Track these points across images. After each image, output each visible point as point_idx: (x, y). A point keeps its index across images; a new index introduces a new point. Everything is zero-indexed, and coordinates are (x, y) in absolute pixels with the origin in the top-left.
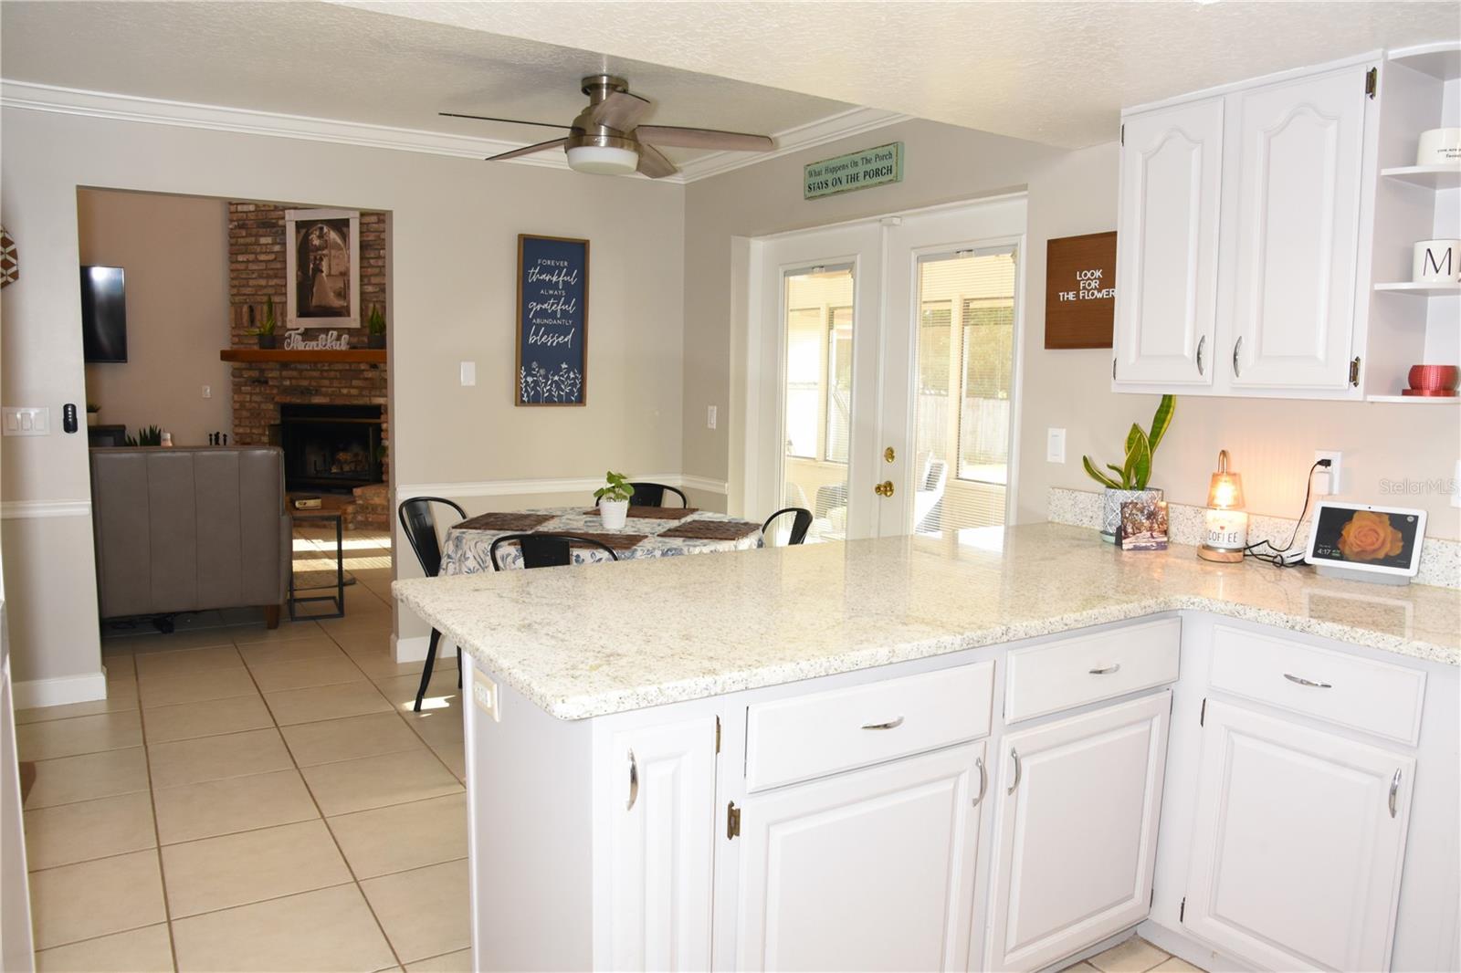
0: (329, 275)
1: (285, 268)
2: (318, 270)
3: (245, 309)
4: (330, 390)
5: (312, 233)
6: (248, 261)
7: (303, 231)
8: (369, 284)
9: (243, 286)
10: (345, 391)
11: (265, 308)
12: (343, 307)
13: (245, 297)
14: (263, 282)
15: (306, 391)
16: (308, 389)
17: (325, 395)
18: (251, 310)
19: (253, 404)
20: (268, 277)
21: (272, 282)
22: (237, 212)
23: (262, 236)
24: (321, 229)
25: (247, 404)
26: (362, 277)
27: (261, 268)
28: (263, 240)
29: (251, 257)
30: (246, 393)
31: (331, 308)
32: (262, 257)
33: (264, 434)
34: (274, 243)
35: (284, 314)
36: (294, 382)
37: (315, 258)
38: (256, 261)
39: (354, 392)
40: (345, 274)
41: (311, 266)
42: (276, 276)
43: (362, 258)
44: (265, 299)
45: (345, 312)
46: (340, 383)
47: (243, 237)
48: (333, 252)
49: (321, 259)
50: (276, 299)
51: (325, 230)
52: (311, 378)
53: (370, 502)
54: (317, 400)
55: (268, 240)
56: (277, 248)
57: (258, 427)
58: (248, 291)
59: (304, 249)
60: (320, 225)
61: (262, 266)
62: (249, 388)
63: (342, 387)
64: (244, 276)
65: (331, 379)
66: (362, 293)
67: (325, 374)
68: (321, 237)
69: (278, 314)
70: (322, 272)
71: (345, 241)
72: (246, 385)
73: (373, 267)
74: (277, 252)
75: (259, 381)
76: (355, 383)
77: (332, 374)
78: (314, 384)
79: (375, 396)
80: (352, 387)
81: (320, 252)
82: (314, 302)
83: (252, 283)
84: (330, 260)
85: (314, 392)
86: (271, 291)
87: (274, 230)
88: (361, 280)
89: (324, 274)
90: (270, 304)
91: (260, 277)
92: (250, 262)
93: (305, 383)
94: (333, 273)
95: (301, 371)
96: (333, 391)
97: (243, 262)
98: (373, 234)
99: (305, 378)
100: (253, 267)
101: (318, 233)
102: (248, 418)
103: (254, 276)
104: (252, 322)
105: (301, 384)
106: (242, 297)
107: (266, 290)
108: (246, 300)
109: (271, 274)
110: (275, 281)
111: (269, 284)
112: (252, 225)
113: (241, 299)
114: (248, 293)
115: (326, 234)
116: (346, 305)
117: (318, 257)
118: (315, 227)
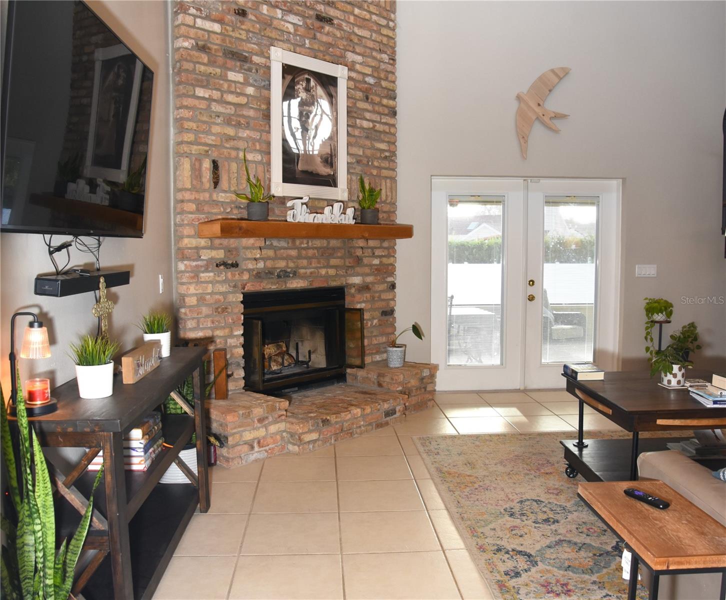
3: (207, 165)
4: (308, 271)
5: (298, 83)
6: (210, 100)
7: (289, 78)
9: (203, 132)
10: (323, 272)
12: (329, 175)
13: (207, 148)
14: (231, 131)
15: (284, 275)
16: (286, 272)
17: (303, 277)
18: (215, 165)
19: (217, 297)
20: (238, 125)
22: (194, 27)
23: (230, 70)
24: (308, 81)
25: (208, 297)
27: (228, 111)
28: (232, 76)
29: (216, 95)
30: (207, 282)
31: (318, 175)
32: (231, 98)
33: (231, 336)
36: (269, 264)
38: (222, 101)
39: (332, 272)
44: (235, 153)
45: (330, 181)
46: (319, 263)
47: (204, 64)
50: (249, 157)
51: (312, 83)
52: (288, 258)
55: (239, 77)
57: (223, 328)
58: (210, 140)
60: (306, 76)
61: (230, 110)
62: (212, 274)
63: (320, 268)
64: (205, 119)
65: (309, 258)
67: (304, 252)
68: (306, 90)
69: (252, 176)
72: (206, 271)
74: (250, 95)
75: (225, 264)
76: (333, 262)
77: (311, 252)
78: (291, 265)
80: (328, 266)
81: (307, 108)
82: (301, 166)
83: (216, 129)
85: (291, 275)
87: (246, 66)
89: (310, 135)
91: (228, 121)
92: (215, 101)
93: (282, 264)
95: (275, 249)
96: (311, 273)
97: (203, 98)
99: (283, 258)
100: (216, 107)
101: (304, 85)
102: (207, 316)
103: (219, 121)
104: (216, 183)
105: (277, 266)
106: (200, 147)
107: (235, 142)
108: (208, 151)
109: (242, 122)
110: (248, 132)
111: (240, 135)
112: (216, 50)
113: (200, 149)
114: (210, 142)
115: (313, 88)
116: (332, 174)
117: (305, 113)
118: (301, 77)
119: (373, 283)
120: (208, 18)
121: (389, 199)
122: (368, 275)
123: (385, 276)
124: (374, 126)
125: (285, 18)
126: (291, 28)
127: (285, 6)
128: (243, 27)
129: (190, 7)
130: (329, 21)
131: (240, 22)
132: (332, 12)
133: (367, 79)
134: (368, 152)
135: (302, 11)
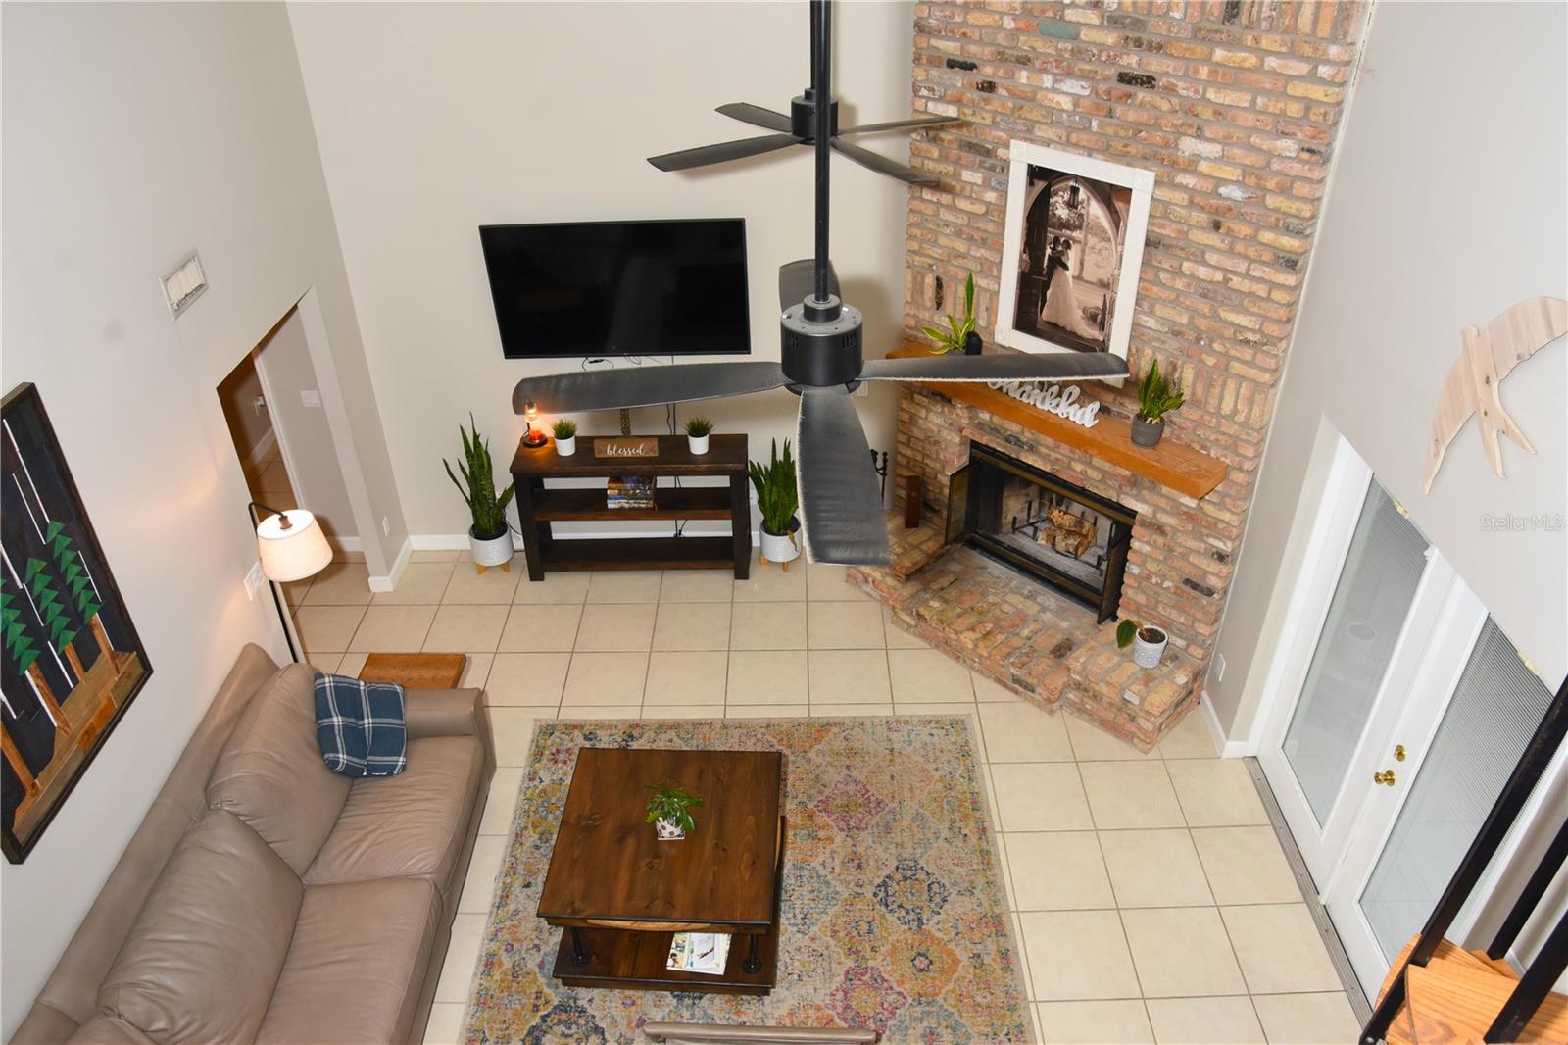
0: (1078, 278)
1: (1002, 235)
2: (1058, 262)
3: (930, 281)
4: (1054, 455)
5: (1056, 194)
6: (939, 204)
7: (1040, 185)
8: (1151, 312)
9: (928, 242)
10: (1078, 467)
11: (962, 291)
12: (1096, 341)
13: (931, 262)
14: (961, 246)
15: (1014, 439)
16: (1019, 440)
17: (1045, 458)
18: (939, 284)
19: (931, 425)
20: (972, 241)
21: (981, 252)
23: (966, 167)
24: (1075, 191)
25: (921, 421)
26: (1139, 300)
27: (960, 221)
28: (967, 175)
29: (946, 199)
30: (922, 406)
31: (1074, 334)
32: (964, 205)
34: (986, 185)
35: (992, 310)
36: (996, 420)
37: (1057, 240)
39: (1093, 472)
40: (1107, 286)
41: (1048, 251)
42: (984, 242)
43: (1146, 262)
44: (963, 275)
46: (1072, 451)
47: (933, 160)
48: (1092, 240)
49: (1069, 247)
50: (981, 282)
51: (1082, 194)
53: (1093, 685)
54: (1029, 459)
55: (977, 177)
56: (991, 196)
58: (935, 252)
59: (1038, 217)
60: (1072, 183)
61: (963, 220)
62: (926, 400)
63: (1075, 460)
64: (931, 226)
66: (1136, 325)
68: (1072, 204)
69: (982, 308)
70: (1066, 267)
71: (1117, 227)
72: (921, 394)
73: (1164, 286)
74: (991, 203)
75: (942, 396)
78: (1028, 435)
79: (1126, 494)
80: (1089, 464)
81: (1068, 233)
82: (1046, 314)
83: (943, 241)
84: (1083, 251)
85: (1026, 447)
86: (973, 265)
87: (989, 162)
88: (1137, 303)
89: (1069, 274)
90: (970, 288)
91: (959, 234)
93: (1014, 428)
94: (1086, 276)
96: (1058, 459)
98: (1174, 227)
100: (945, 215)
101: (1067, 196)
103: (947, 231)
104: (939, 305)
105: (1007, 426)
106: (925, 259)
107: (965, 261)
108: (931, 266)
109: (976, 237)
110: (983, 251)
111: (972, 253)
112: (949, 142)
113: (923, 262)
114: (935, 255)
115: (1082, 203)
116: (1102, 339)
117: (1063, 239)
118: (1063, 185)
119: (1175, 530)
120: (941, 99)
121: (1240, 418)
122: (1164, 510)
123: (1204, 531)
124: (1227, 281)
125: (1056, 86)
126: (1067, 104)
127: (1058, 67)
128: (988, 107)
129: (921, 87)
130: (1148, 82)
131: (984, 100)
132: (1154, 65)
133: (1222, 190)
134: (1203, 323)
135: (1089, 71)
